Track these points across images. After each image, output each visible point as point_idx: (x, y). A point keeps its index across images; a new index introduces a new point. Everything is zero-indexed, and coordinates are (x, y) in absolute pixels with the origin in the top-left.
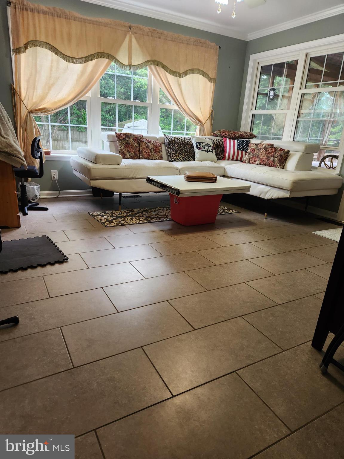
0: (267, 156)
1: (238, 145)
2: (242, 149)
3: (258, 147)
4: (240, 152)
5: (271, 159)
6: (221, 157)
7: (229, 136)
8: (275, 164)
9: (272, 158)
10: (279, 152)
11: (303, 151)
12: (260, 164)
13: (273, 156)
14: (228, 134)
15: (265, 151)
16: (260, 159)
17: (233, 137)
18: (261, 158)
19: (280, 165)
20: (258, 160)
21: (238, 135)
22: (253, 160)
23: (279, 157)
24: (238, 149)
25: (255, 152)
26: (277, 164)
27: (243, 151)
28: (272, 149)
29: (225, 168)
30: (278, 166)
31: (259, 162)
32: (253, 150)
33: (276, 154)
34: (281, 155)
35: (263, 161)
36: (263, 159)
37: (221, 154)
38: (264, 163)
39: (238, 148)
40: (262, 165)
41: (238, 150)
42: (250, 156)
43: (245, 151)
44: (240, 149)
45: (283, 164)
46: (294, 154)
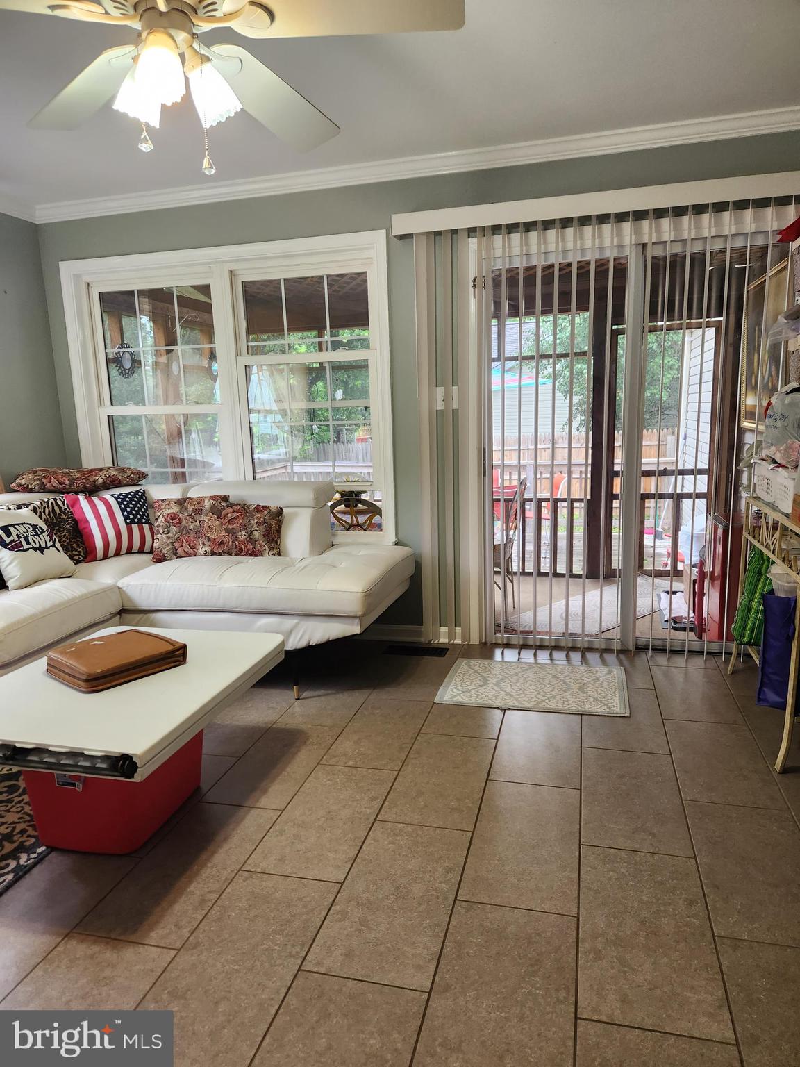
0: (227, 530)
1: (123, 510)
2: (136, 520)
3: (187, 509)
4: (135, 527)
5: (242, 536)
6: (80, 552)
7: (71, 484)
8: (258, 547)
9: (244, 532)
10: (258, 515)
11: (312, 503)
12: (213, 554)
13: (245, 527)
14: (67, 482)
15: (218, 517)
16: (209, 539)
17: (85, 487)
18: (212, 537)
19: (271, 549)
20: (204, 545)
21: (101, 480)
22: (185, 544)
23: (262, 528)
24: (126, 521)
25: (184, 522)
26: (262, 545)
27: (140, 523)
28: (234, 511)
29: (119, 588)
30: (267, 551)
31: (207, 548)
32: (174, 520)
33: (252, 522)
34: (265, 521)
35: (221, 543)
36: (219, 540)
37: (75, 545)
38: (225, 548)
39: (126, 518)
40: (220, 554)
41: (127, 524)
42: (170, 535)
43: (147, 522)
44: (133, 522)
45: (277, 543)
46: (295, 514)
